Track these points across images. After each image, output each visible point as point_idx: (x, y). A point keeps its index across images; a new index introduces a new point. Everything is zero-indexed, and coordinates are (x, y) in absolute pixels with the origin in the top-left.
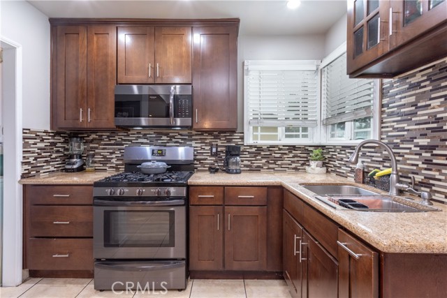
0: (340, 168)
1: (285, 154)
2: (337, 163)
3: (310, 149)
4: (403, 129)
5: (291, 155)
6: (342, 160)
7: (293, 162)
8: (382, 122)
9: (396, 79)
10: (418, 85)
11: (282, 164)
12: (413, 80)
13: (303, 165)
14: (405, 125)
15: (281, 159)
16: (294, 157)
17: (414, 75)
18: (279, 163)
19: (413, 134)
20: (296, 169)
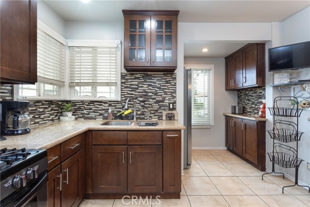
0: (89, 114)
1: (46, 108)
2: (85, 112)
3: (60, 103)
4: (132, 94)
5: (50, 109)
6: (91, 109)
7: (51, 115)
8: (121, 90)
9: (129, 73)
10: (138, 78)
11: (44, 117)
12: (137, 76)
13: (56, 116)
14: (133, 93)
15: (43, 113)
16: (51, 110)
17: (137, 74)
18: (42, 116)
19: (137, 96)
20: (52, 120)
